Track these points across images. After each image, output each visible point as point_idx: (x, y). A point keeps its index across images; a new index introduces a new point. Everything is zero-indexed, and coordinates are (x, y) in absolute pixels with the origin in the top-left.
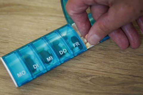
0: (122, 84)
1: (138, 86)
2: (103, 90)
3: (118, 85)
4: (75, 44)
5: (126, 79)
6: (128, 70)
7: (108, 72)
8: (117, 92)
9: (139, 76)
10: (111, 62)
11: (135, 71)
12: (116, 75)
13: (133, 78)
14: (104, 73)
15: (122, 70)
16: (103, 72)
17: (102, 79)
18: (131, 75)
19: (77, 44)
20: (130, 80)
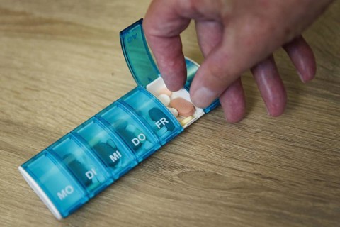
0: (238, 188)
1: (269, 196)
2: (200, 197)
3: (230, 189)
4: (160, 122)
5: (247, 180)
6: (253, 164)
7: (214, 164)
8: (225, 203)
9: (274, 177)
10: (224, 145)
11: (266, 168)
12: (228, 170)
13: (262, 179)
14: (207, 165)
15: (242, 162)
16: (206, 162)
17: (201, 176)
18: (257, 174)
19: (163, 122)
20: (255, 183)
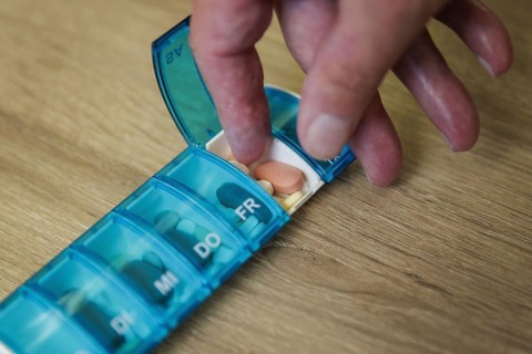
0: (368, 293)
1: (422, 318)
2: (293, 296)
3: (353, 292)
4: (244, 208)
5: (389, 283)
6: (407, 254)
7: (334, 242)
8: (337, 316)
9: (442, 285)
10: (360, 213)
11: (429, 266)
12: (357, 257)
13: (416, 286)
14: (320, 241)
15: (386, 248)
16: (321, 236)
17: (305, 258)
18: (410, 275)
20: (403, 290)
